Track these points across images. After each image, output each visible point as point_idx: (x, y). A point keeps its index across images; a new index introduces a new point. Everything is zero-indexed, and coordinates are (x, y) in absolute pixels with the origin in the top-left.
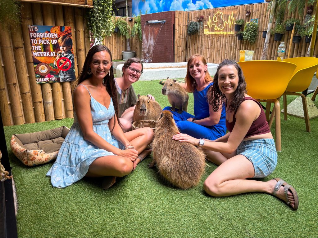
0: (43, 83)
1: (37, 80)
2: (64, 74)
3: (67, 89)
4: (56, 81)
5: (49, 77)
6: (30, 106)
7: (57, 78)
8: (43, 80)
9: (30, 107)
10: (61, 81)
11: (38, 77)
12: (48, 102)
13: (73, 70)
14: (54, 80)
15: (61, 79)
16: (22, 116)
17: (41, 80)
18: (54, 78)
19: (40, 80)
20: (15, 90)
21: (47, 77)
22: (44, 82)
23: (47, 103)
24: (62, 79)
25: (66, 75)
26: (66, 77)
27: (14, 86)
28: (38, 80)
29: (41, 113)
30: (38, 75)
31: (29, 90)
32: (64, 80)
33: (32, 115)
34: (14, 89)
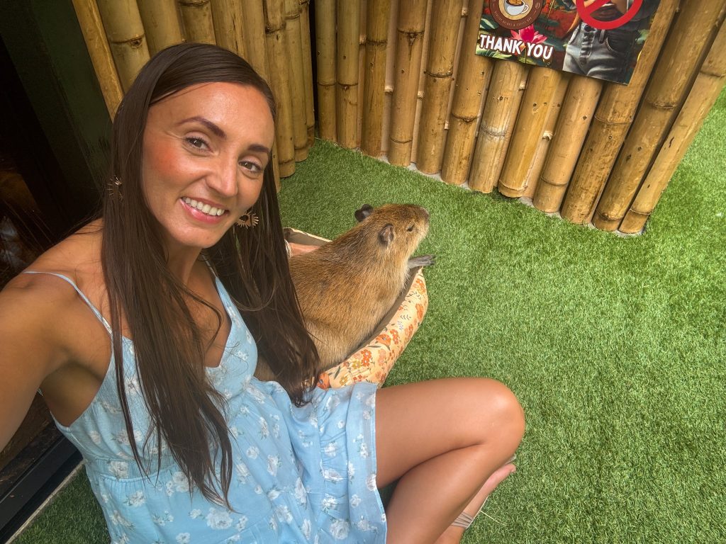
0: (497, 56)
1: (479, 42)
2: (588, 40)
3: (578, 104)
4: (547, 61)
5: (527, 37)
6: (437, 121)
7: (554, 51)
8: (500, 46)
9: (439, 122)
10: (565, 68)
11: (488, 30)
12: (490, 128)
13: (639, 36)
14: (541, 57)
15: (567, 59)
16: (411, 141)
17: (492, 42)
18: (542, 50)
19: (490, 42)
20: (407, 57)
21: (518, 36)
22: (502, 52)
23: (487, 132)
24: (573, 60)
25: (594, 49)
26: (594, 57)
27: (410, 42)
28: (486, 39)
29: (457, 155)
30: (490, 20)
31: (448, 65)
32: (578, 67)
33: (434, 149)
34: (408, 52)
